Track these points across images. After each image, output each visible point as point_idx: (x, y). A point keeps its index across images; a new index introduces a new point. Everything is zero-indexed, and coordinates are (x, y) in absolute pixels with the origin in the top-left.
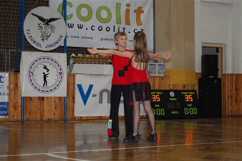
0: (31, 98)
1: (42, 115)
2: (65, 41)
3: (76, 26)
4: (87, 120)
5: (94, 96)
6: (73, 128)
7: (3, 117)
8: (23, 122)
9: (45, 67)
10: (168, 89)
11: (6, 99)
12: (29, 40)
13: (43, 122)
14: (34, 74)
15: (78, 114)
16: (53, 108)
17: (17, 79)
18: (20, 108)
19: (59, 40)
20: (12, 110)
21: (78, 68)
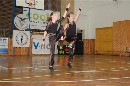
0: (16, 47)
1: (20, 54)
2: (29, 27)
3: (33, 21)
4: (37, 55)
5: (39, 46)
6: (32, 58)
7: (6, 54)
8: (13, 56)
9: (22, 36)
10: (65, 44)
11: (7, 47)
12: (16, 26)
13: (21, 56)
14: (18, 38)
15: (33, 53)
16: (24, 51)
17: (11, 40)
18: (12, 51)
19: (27, 26)
20: (9, 51)
21: (33, 36)
